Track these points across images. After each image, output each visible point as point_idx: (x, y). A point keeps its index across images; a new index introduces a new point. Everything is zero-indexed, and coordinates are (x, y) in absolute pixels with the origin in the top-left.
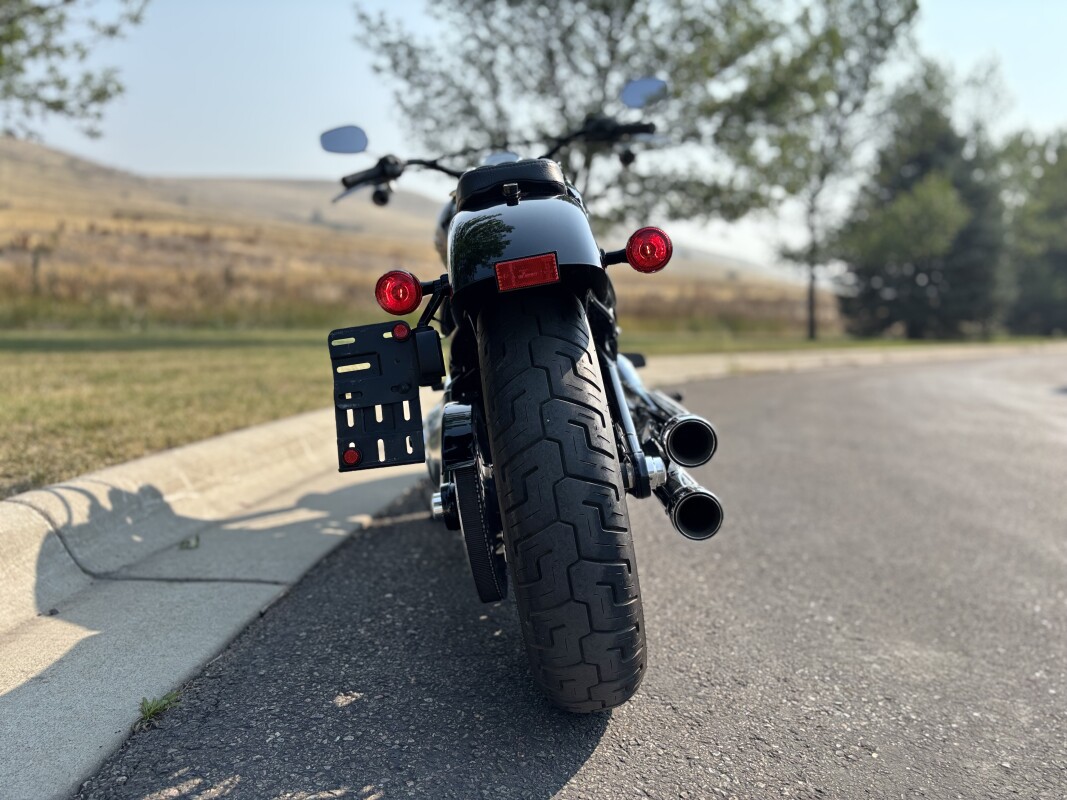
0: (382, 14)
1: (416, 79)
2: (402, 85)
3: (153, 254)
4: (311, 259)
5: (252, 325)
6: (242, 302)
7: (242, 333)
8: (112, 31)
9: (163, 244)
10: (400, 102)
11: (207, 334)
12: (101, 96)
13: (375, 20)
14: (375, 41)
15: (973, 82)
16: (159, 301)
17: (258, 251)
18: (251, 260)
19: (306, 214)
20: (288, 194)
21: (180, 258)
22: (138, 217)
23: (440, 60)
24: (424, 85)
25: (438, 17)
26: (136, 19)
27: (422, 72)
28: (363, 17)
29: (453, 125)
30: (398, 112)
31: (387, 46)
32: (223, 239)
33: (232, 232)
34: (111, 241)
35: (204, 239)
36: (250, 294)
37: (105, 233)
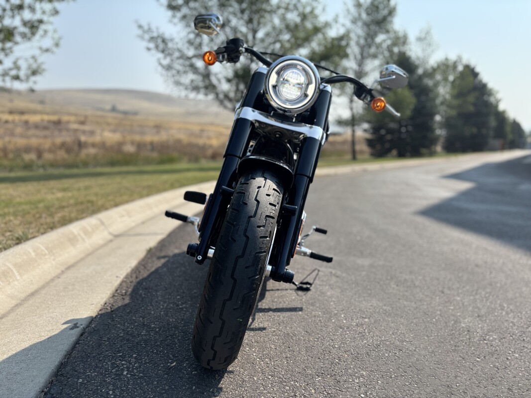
0: (149, 25)
1: (167, 52)
2: (161, 55)
3: (32, 132)
4: (114, 131)
5: (95, 166)
6: (88, 155)
7: (91, 170)
8: (47, 50)
9: (37, 126)
10: (160, 64)
11: (75, 171)
12: (34, 73)
13: (146, 27)
14: (147, 37)
15: (419, 39)
16: (48, 156)
17: (87, 128)
18: (84, 132)
19: (108, 107)
20: (98, 97)
21: (47, 133)
22: (22, 113)
23: (177, 43)
24: (170, 55)
25: (175, 24)
26: (57, 45)
27: (169, 49)
28: (140, 27)
29: (185, 72)
30: (160, 68)
31: (152, 39)
32: (68, 122)
33: (72, 118)
34: (10, 126)
35: (58, 123)
36: (92, 151)
37: (7, 122)
